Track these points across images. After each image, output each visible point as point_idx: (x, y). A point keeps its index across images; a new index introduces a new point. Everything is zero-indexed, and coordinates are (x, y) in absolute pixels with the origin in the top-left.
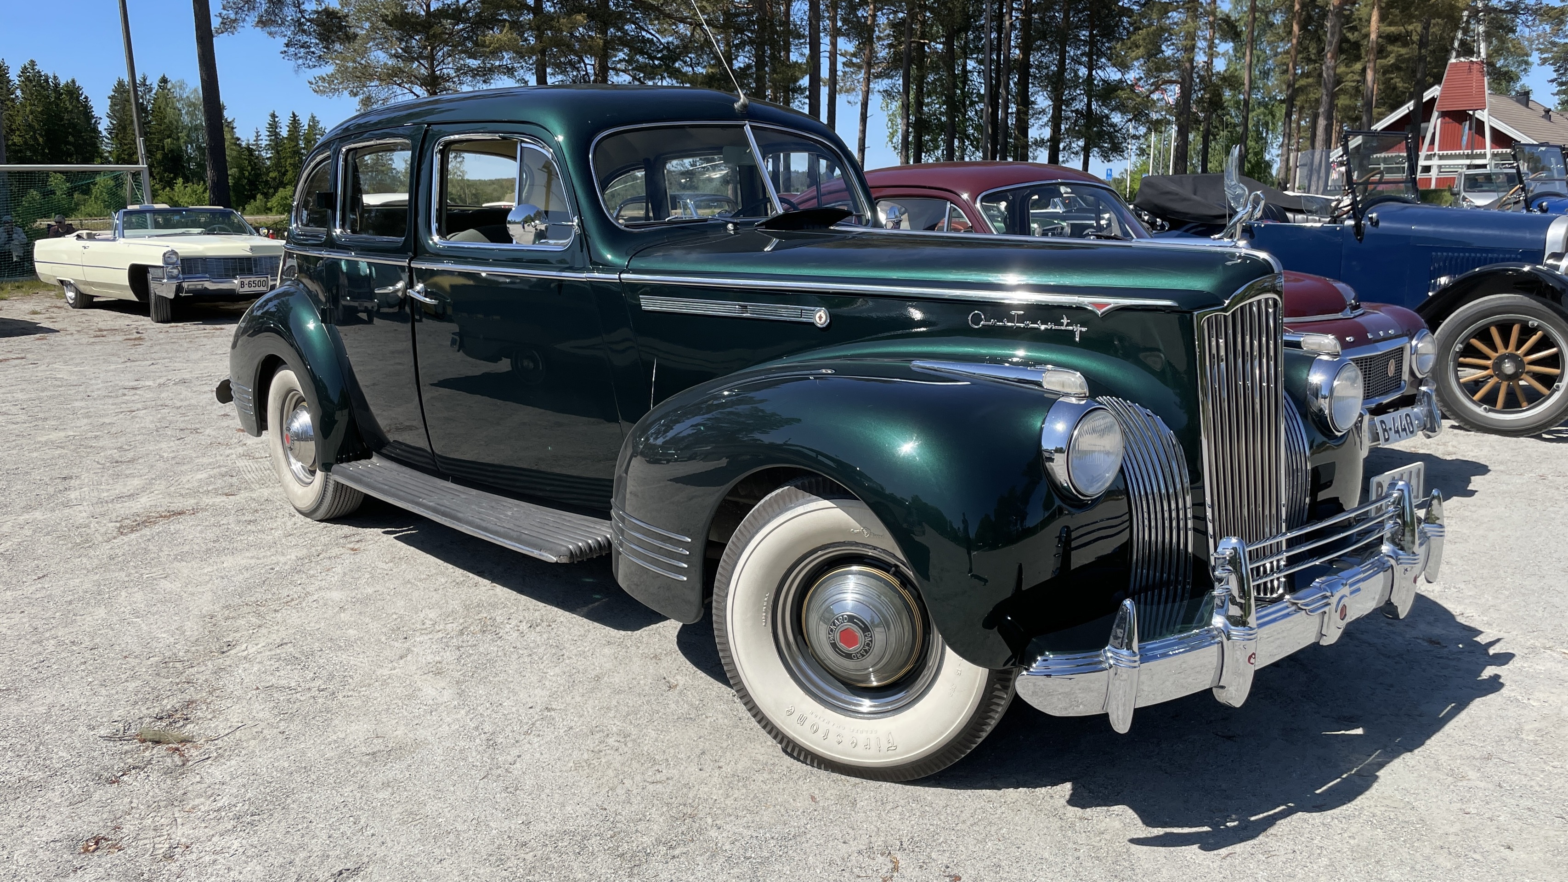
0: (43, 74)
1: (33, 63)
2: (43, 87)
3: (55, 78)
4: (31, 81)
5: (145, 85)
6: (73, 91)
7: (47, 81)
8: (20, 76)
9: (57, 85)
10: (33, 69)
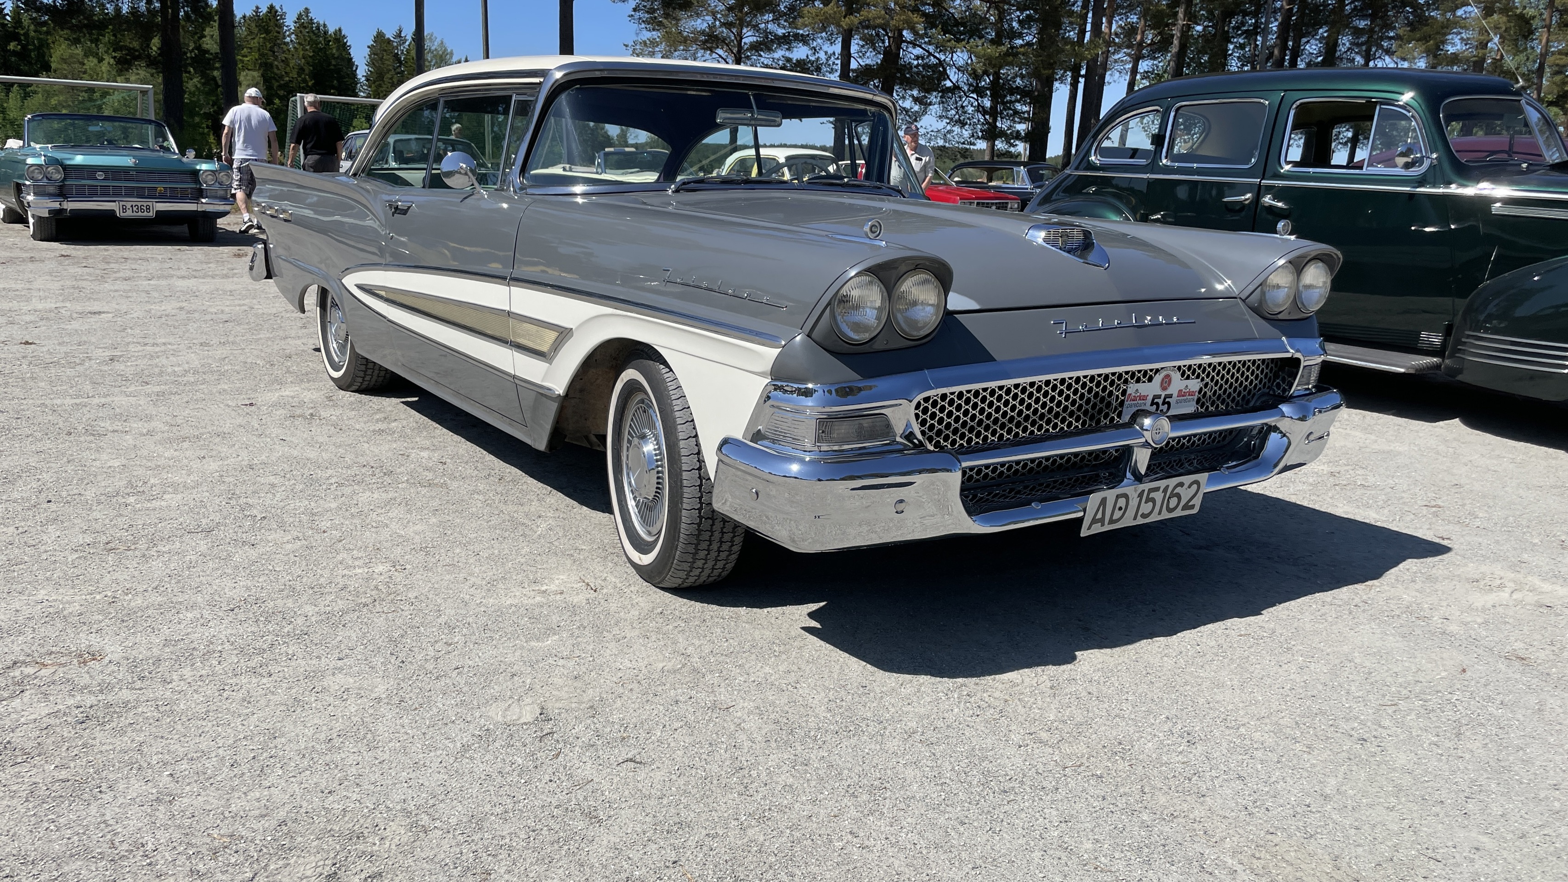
0: (315, 21)
1: (307, 10)
2: (315, 34)
3: (325, 26)
4: (305, 27)
5: (400, 37)
6: (339, 39)
7: (318, 28)
8: (296, 22)
9: (326, 33)
10: (307, 16)
